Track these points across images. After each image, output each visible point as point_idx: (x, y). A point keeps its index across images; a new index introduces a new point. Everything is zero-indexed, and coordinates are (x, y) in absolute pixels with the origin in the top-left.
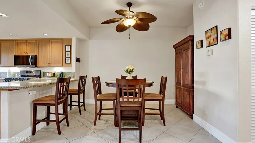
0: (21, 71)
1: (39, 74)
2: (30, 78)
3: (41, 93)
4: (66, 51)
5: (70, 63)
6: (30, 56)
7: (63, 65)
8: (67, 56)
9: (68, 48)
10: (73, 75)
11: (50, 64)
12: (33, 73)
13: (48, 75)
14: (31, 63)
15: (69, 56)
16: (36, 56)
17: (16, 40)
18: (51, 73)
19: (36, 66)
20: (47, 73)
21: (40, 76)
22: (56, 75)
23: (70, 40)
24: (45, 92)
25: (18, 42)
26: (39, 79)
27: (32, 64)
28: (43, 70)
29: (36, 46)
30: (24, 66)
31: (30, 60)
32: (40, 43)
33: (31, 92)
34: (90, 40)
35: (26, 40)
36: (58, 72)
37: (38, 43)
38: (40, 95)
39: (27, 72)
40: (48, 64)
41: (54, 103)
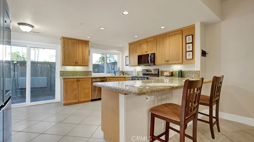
0: (142, 70)
1: (157, 73)
2: (149, 76)
3: (160, 98)
4: (186, 44)
5: (193, 59)
6: (149, 54)
7: (182, 62)
8: (188, 50)
9: (189, 39)
10: (198, 74)
11: (168, 61)
12: (152, 71)
13: (166, 73)
14: (150, 61)
15: (191, 49)
16: (154, 54)
17: (138, 41)
18: (169, 71)
19: (154, 64)
20: (165, 71)
21: (158, 75)
22: (174, 74)
23: (193, 28)
24: (164, 97)
25: (141, 42)
26: (157, 78)
27: (151, 63)
28: (161, 69)
29: (154, 43)
30: (145, 64)
31: (149, 58)
32: (158, 40)
33: (149, 97)
34: (222, 21)
35: (146, 40)
36: (176, 70)
37: (156, 40)
38: (159, 100)
39: (147, 71)
40: (166, 61)
41: (179, 121)
